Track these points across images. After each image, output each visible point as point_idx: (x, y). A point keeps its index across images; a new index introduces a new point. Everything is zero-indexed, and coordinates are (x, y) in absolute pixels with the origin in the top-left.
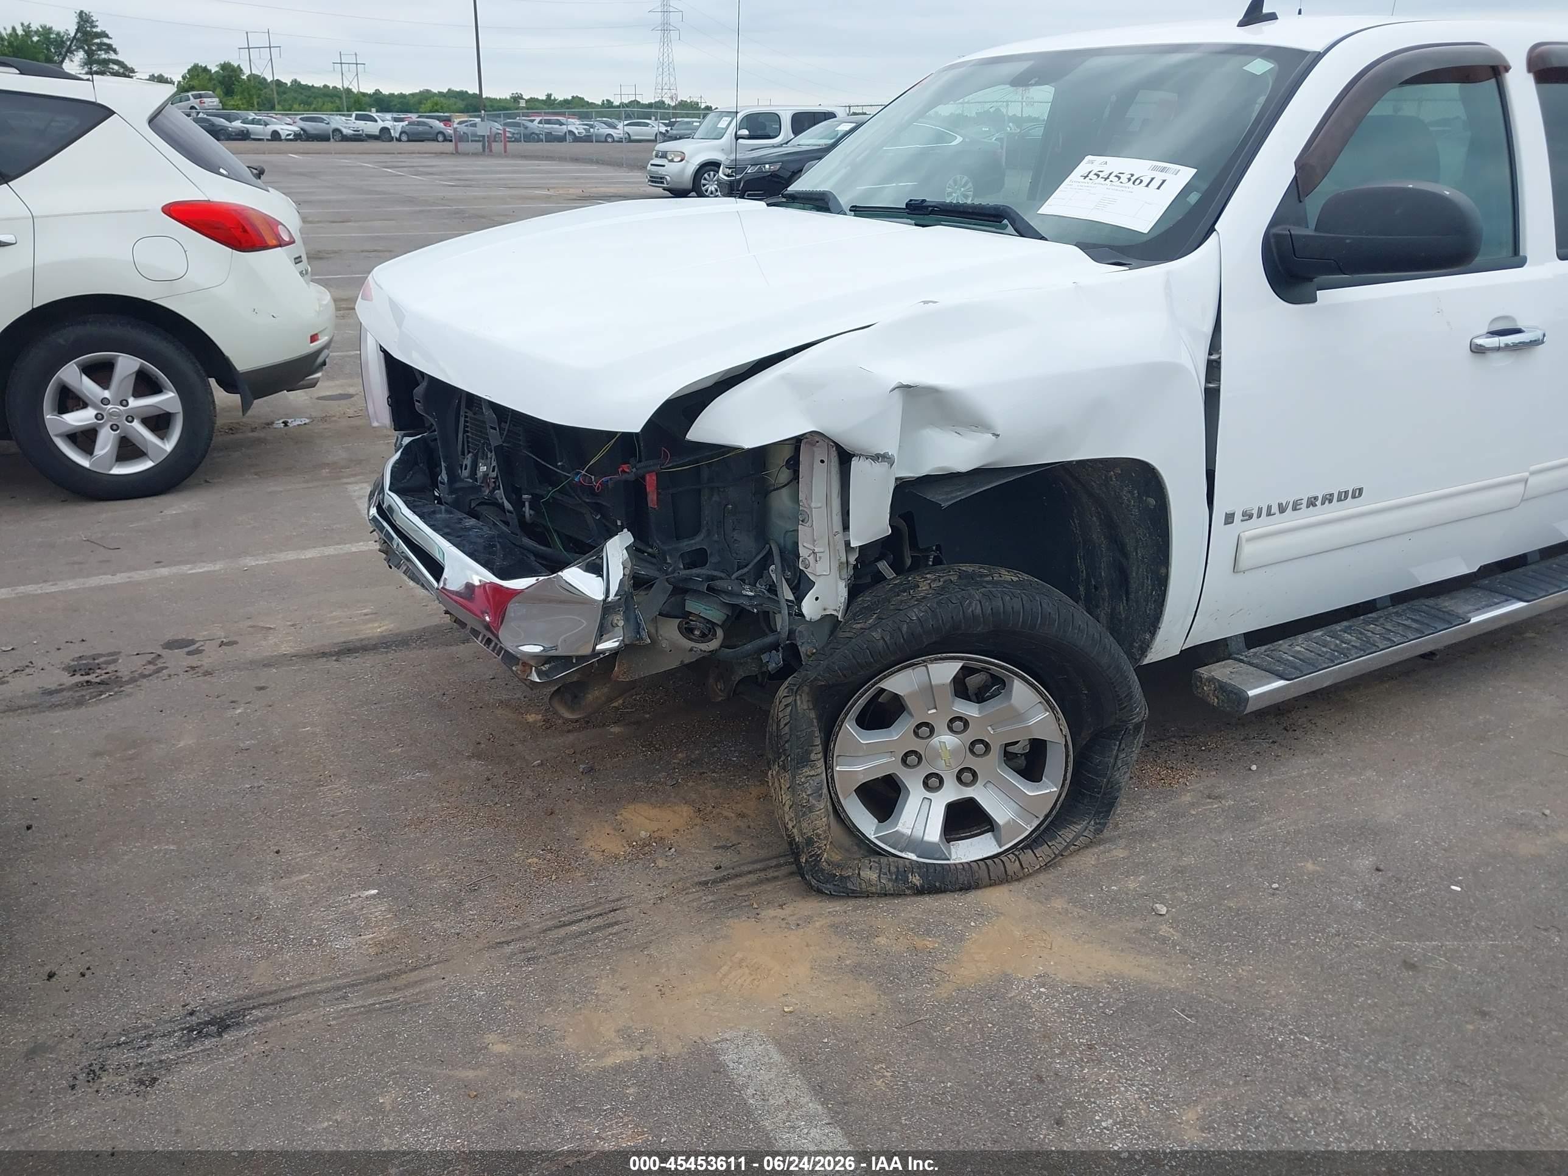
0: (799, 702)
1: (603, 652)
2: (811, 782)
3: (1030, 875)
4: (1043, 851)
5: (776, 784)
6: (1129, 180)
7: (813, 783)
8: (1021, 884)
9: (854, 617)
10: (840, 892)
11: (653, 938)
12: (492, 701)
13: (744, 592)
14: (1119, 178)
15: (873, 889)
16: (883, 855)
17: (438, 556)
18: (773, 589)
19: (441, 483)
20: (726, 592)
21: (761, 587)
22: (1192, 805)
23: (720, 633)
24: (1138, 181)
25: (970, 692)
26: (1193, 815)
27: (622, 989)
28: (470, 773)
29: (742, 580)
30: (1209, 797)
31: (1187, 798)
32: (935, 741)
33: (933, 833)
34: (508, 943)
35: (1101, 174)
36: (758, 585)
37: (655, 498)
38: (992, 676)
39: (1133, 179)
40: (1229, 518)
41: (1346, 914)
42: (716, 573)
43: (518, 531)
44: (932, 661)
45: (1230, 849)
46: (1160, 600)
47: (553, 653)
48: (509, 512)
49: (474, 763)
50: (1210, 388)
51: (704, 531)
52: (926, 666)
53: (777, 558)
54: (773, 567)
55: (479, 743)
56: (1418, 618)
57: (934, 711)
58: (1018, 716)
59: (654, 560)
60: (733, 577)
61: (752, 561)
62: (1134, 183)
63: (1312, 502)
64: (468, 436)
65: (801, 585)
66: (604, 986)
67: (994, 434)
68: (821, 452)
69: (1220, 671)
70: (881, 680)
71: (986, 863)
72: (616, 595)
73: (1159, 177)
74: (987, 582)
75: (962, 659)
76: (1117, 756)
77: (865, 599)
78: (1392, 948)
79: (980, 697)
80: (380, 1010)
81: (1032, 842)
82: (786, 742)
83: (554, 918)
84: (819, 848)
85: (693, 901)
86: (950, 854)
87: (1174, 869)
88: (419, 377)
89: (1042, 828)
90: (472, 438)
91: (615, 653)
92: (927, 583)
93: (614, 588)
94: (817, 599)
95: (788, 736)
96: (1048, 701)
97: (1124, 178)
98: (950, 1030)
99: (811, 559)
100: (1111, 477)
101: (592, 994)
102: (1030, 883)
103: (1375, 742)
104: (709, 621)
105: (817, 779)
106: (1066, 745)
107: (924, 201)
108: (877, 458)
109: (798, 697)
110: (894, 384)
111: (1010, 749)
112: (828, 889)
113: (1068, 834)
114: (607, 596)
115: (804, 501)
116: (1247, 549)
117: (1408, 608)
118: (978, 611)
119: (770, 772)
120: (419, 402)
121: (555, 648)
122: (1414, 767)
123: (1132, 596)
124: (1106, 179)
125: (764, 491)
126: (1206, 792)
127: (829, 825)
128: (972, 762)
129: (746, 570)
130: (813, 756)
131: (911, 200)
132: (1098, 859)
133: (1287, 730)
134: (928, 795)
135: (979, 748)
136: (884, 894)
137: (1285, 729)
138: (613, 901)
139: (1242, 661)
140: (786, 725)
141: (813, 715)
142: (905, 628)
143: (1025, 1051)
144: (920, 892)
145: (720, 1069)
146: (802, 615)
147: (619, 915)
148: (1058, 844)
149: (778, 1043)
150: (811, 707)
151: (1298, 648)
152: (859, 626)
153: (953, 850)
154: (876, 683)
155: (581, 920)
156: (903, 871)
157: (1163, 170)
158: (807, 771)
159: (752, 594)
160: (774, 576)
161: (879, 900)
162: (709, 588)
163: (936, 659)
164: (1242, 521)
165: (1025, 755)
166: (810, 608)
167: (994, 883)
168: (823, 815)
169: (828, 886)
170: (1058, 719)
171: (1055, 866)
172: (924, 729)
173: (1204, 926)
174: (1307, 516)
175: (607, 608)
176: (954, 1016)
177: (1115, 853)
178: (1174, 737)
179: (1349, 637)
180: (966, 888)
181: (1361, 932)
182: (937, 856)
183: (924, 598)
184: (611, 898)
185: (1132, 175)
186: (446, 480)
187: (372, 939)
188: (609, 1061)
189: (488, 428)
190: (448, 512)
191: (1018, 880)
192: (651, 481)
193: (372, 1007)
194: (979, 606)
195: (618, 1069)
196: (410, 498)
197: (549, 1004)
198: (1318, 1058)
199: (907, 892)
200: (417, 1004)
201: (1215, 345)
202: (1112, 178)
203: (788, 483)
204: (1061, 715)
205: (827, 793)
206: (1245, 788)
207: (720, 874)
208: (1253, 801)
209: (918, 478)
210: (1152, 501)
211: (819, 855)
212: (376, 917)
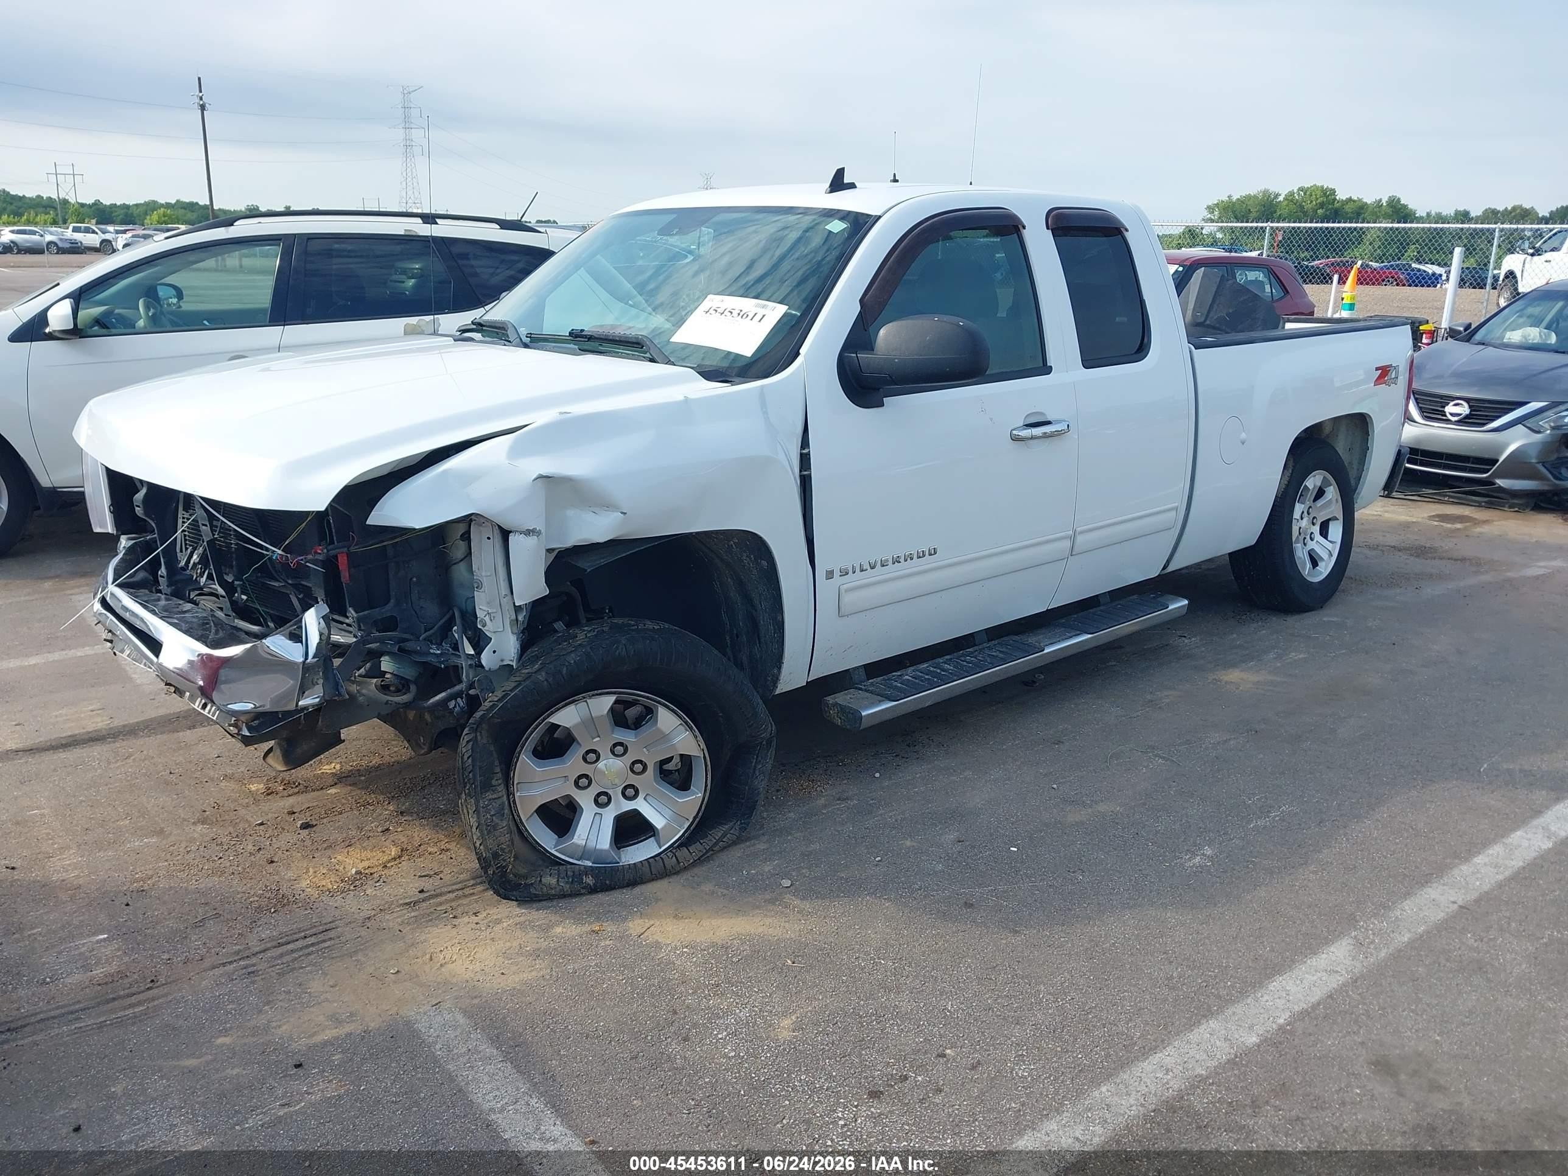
0: (479, 738)
1: (305, 708)
2: (493, 804)
3: (685, 868)
4: (696, 849)
5: (465, 811)
6: (739, 314)
7: (496, 804)
8: (679, 877)
9: (524, 666)
10: (525, 897)
11: (362, 947)
12: (216, 776)
13: (432, 651)
14: (731, 313)
15: (553, 892)
16: (563, 865)
17: (157, 635)
18: (456, 647)
19: (161, 576)
20: (416, 652)
21: (446, 646)
22: (825, 806)
23: (413, 688)
24: (745, 315)
25: (630, 722)
26: (823, 813)
27: (332, 987)
28: (196, 835)
29: (429, 640)
30: (839, 799)
31: (822, 801)
32: (601, 765)
33: (604, 840)
34: (231, 963)
35: (719, 310)
36: (443, 644)
37: (347, 575)
38: (646, 707)
39: (741, 314)
40: (830, 575)
41: (929, 874)
42: (405, 636)
43: (231, 613)
44: (590, 697)
45: (849, 836)
46: (781, 640)
47: (261, 709)
48: (222, 596)
49: (199, 827)
50: (804, 476)
51: (392, 601)
52: (586, 701)
53: (458, 620)
54: (455, 628)
55: (205, 811)
56: (1004, 650)
57: (598, 739)
58: (664, 737)
59: (351, 629)
60: (421, 638)
61: (437, 623)
62: (742, 317)
63: (896, 561)
64: (185, 535)
65: (480, 641)
66: (316, 985)
67: (622, 513)
68: (487, 532)
69: (842, 698)
70: (549, 716)
71: (649, 862)
72: (314, 657)
73: (761, 312)
74: (633, 630)
75: (614, 693)
76: (755, 767)
77: (534, 650)
78: (958, 895)
79: (637, 724)
80: (111, 1024)
81: (685, 842)
82: (470, 773)
83: (273, 940)
84: (505, 861)
85: (398, 917)
86: (619, 858)
87: (803, 854)
88: (138, 485)
89: (692, 828)
90: (189, 536)
91: (318, 709)
92: (583, 635)
93: (312, 650)
94: (494, 652)
95: (471, 767)
96: (686, 723)
97: (735, 313)
98: (607, 987)
99: (487, 619)
100: (732, 545)
101: (306, 993)
102: (686, 875)
103: (976, 751)
104: (402, 678)
105: (499, 802)
106: (705, 757)
107: (582, 331)
108: (528, 533)
109: (478, 734)
110: (535, 476)
111: (666, 767)
112: (513, 896)
113: (718, 833)
114: (306, 658)
115: (477, 571)
116: (847, 599)
117: (998, 643)
118: (624, 653)
119: (460, 801)
120: (138, 506)
121: (263, 706)
122: (1002, 766)
123: (762, 640)
124: (722, 314)
125: (444, 566)
126: (837, 796)
127: (512, 840)
128: (634, 780)
129: (432, 631)
130: (494, 782)
131: (573, 330)
132: (744, 852)
133: (909, 746)
134: (599, 810)
135: (638, 767)
136: (563, 896)
137: (908, 746)
138: (326, 924)
139: (861, 689)
140: (468, 758)
141: (492, 748)
142: (564, 670)
143: (665, 994)
144: (593, 890)
145: (415, 1034)
146: (482, 666)
147: (332, 934)
148: (708, 842)
149: (464, 1012)
150: (490, 742)
151: (907, 677)
152: (527, 671)
153: (623, 856)
154: (544, 719)
155: (297, 940)
156: (578, 874)
157: (764, 307)
158: (490, 795)
159: (439, 652)
160: (456, 635)
161: (559, 901)
162: (400, 649)
163: (593, 695)
164: (840, 576)
165: (677, 770)
166: (487, 659)
167: (654, 878)
168: (506, 832)
169: (514, 893)
170: (696, 737)
171: (708, 859)
172: (592, 756)
173: (819, 892)
174: (892, 570)
175: (306, 668)
176: (611, 976)
177: (758, 846)
178: (819, 757)
179: (949, 667)
180: (633, 883)
181: (937, 885)
182: (608, 861)
183: (580, 645)
184: (324, 922)
185: (741, 311)
186: (165, 574)
187: (102, 973)
188: (318, 1039)
189: (201, 526)
190: (167, 600)
191: (677, 873)
192: (343, 561)
193: (104, 1023)
194: (624, 649)
195: (325, 1044)
196: (131, 590)
197: (268, 1003)
198: (889, 974)
199: (583, 891)
200: (146, 1017)
201: (805, 443)
202: (726, 313)
203: (464, 558)
204: (697, 733)
205: (509, 813)
206: (868, 791)
207: (422, 896)
208: (872, 800)
209: (567, 550)
210: (764, 563)
211: (504, 867)
212: (106, 956)
